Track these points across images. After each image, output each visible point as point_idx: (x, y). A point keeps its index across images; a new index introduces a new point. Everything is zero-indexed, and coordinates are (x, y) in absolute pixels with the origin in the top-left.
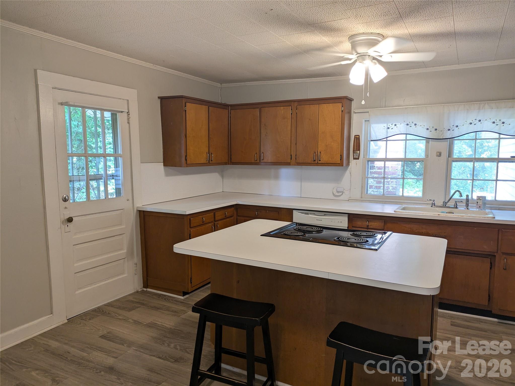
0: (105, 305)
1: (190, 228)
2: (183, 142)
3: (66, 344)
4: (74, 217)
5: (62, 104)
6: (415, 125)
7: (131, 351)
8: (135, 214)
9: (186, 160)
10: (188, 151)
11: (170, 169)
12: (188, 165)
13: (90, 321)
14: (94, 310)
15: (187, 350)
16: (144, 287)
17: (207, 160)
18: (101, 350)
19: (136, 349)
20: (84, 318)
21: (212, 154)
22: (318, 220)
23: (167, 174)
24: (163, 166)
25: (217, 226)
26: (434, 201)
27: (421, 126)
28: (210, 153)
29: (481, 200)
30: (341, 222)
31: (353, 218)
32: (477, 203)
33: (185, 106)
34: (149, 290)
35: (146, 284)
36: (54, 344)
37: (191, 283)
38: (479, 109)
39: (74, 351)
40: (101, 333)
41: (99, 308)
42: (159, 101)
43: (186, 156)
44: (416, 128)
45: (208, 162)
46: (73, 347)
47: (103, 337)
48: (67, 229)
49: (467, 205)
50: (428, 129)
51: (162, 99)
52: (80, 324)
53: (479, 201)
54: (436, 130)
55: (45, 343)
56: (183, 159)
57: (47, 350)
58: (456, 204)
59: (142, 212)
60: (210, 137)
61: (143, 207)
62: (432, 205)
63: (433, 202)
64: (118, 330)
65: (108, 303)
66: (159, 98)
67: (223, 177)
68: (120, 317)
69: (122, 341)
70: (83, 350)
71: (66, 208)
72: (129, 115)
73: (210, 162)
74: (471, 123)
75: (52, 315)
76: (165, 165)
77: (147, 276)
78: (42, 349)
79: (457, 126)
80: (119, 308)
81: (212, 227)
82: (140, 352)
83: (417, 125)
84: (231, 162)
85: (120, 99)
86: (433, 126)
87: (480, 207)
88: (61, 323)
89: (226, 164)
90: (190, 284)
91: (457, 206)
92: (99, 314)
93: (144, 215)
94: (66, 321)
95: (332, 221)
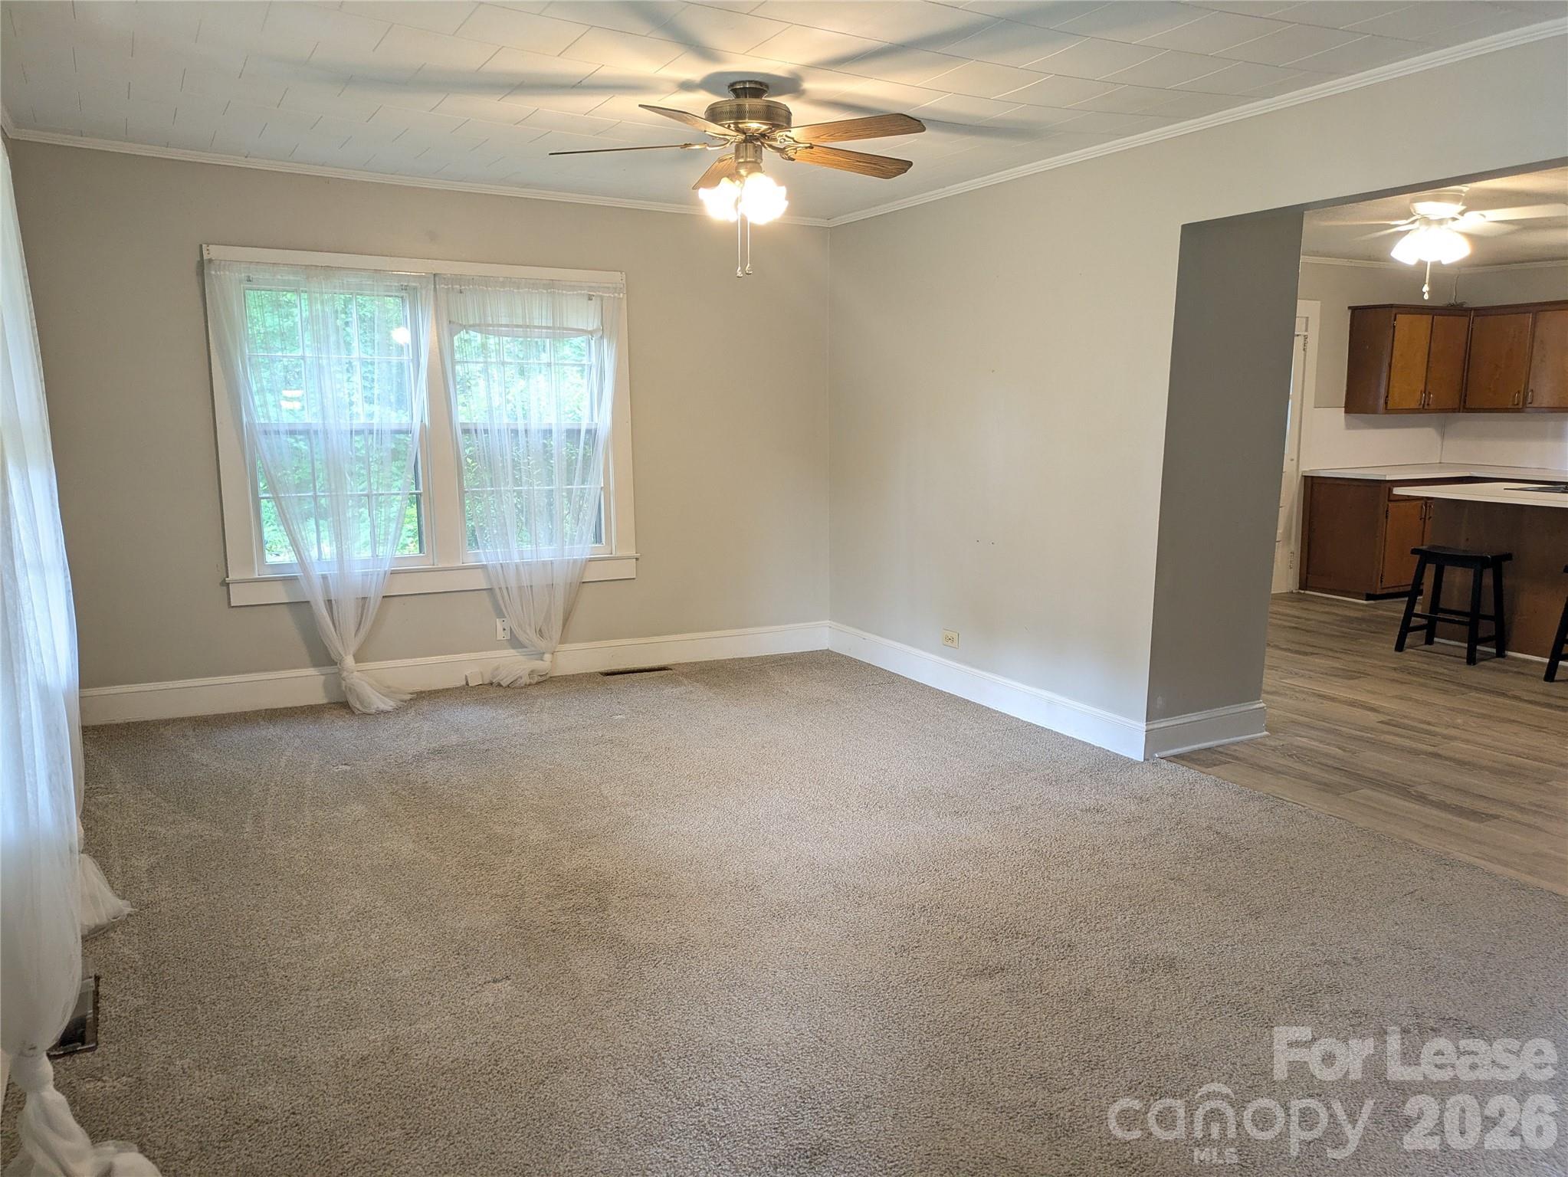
1: (1389, 501)
2: (1384, 375)
8: (1298, 481)
9: (1386, 403)
10: (1391, 389)
11: (1355, 417)
12: (1388, 410)
16: (1300, 589)
17: (1420, 404)
21: (1430, 393)
23: (1348, 426)
24: (1343, 414)
25: (1430, 506)
28: (1427, 393)
33: (1395, 320)
34: (1307, 592)
35: (1304, 584)
37: (1381, 581)
42: (1349, 314)
43: (1387, 397)
45: (1421, 406)
51: (1354, 310)
56: (1382, 401)
59: (1310, 479)
60: (1430, 365)
66: (1349, 308)
67: (1443, 436)
72: (1307, 338)
73: (1426, 407)
76: (1346, 412)
77: (1308, 573)
81: (1422, 507)
84: (1464, 407)
89: (1454, 410)
90: (1379, 584)
93: (1312, 484)
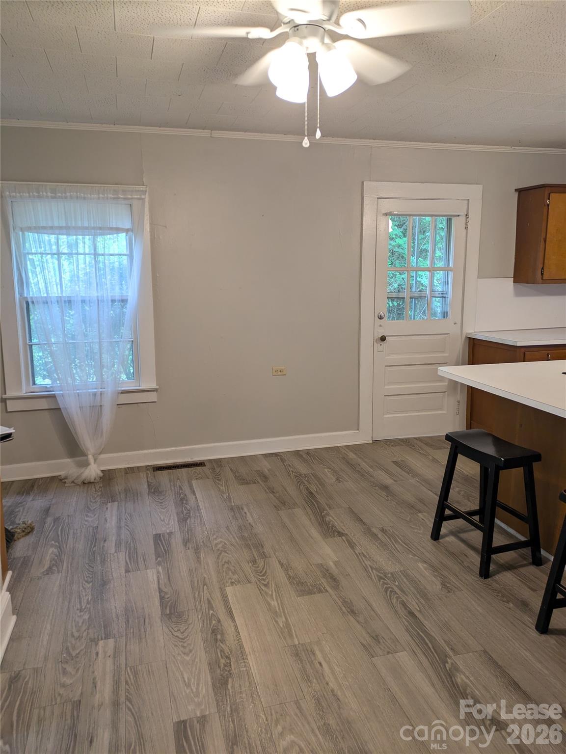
0: (415, 438)
2: (540, 249)
3: (361, 458)
4: (388, 336)
5: (386, 214)
7: (413, 481)
8: (462, 342)
9: (542, 274)
10: (546, 261)
12: (544, 281)
13: (392, 447)
14: (402, 440)
15: (470, 498)
18: (387, 471)
19: (419, 481)
20: (388, 443)
23: (518, 294)
24: (512, 283)
33: (549, 199)
36: (352, 455)
39: (364, 465)
40: (395, 459)
41: (407, 439)
42: (517, 194)
43: (543, 269)
46: (365, 462)
47: (395, 463)
48: (380, 348)
51: (521, 192)
52: (382, 447)
55: (346, 452)
56: (539, 272)
57: (344, 458)
59: (473, 340)
61: (475, 333)
64: (412, 461)
65: (419, 438)
66: (516, 190)
68: (422, 452)
69: (410, 471)
70: (371, 467)
71: (380, 326)
72: (468, 218)
75: (358, 431)
76: (516, 280)
77: (471, 419)
78: (341, 456)
80: (427, 444)
82: (421, 483)
85: (458, 200)
88: (366, 442)
92: (402, 444)
93: (474, 344)
94: (371, 442)
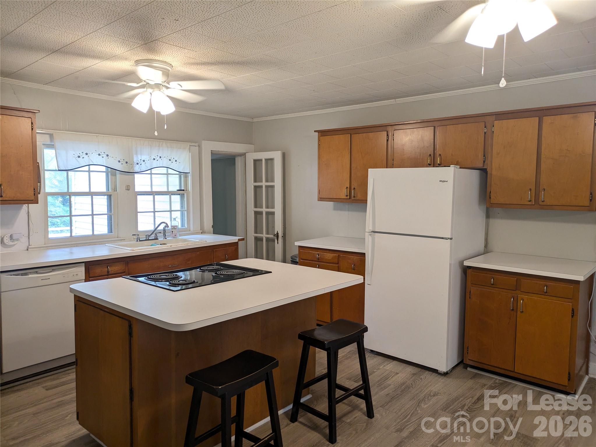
6: (107, 155)
22: (44, 279)
26: (138, 235)
27: (113, 157)
29: (175, 229)
30: (77, 275)
31: (90, 267)
32: (172, 232)
38: (159, 146)
44: (109, 159)
49: (165, 235)
50: (119, 161)
53: (173, 230)
54: (127, 163)
58: (157, 236)
62: (137, 239)
63: (138, 237)
74: (154, 159)
79: (144, 161)
83: (109, 156)
86: (124, 159)
87: (175, 235)
91: (157, 238)
95: (64, 276)
